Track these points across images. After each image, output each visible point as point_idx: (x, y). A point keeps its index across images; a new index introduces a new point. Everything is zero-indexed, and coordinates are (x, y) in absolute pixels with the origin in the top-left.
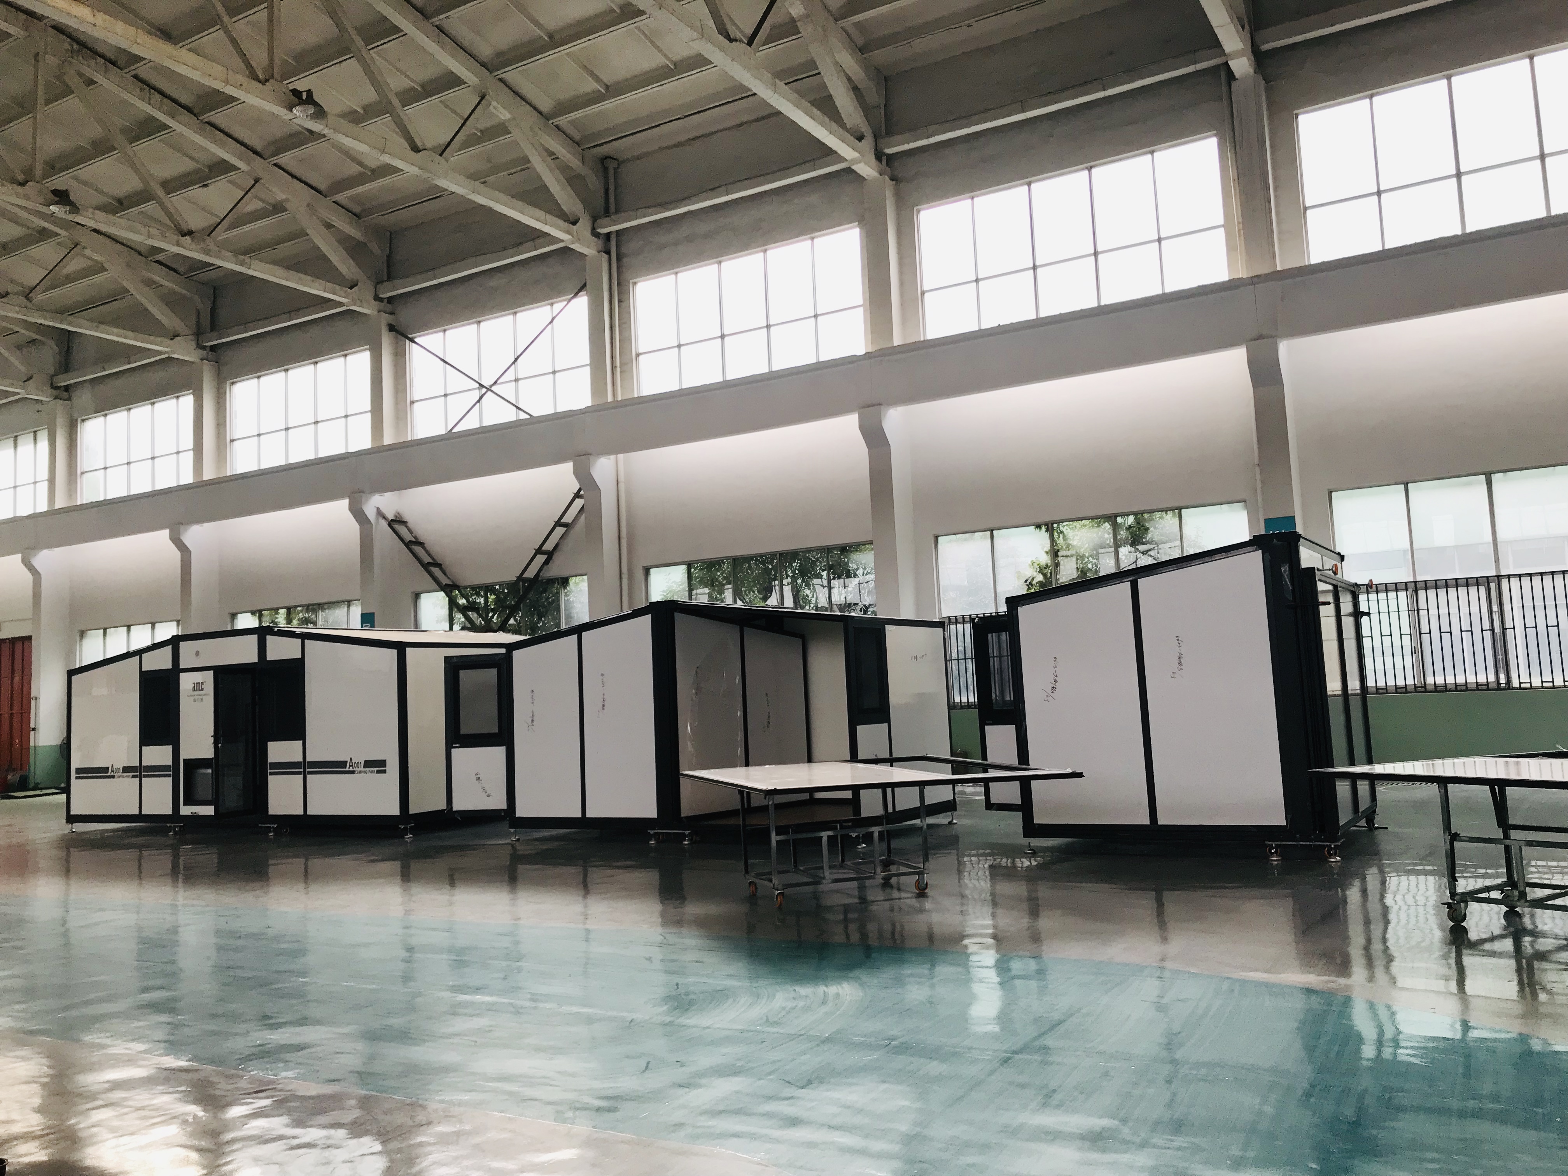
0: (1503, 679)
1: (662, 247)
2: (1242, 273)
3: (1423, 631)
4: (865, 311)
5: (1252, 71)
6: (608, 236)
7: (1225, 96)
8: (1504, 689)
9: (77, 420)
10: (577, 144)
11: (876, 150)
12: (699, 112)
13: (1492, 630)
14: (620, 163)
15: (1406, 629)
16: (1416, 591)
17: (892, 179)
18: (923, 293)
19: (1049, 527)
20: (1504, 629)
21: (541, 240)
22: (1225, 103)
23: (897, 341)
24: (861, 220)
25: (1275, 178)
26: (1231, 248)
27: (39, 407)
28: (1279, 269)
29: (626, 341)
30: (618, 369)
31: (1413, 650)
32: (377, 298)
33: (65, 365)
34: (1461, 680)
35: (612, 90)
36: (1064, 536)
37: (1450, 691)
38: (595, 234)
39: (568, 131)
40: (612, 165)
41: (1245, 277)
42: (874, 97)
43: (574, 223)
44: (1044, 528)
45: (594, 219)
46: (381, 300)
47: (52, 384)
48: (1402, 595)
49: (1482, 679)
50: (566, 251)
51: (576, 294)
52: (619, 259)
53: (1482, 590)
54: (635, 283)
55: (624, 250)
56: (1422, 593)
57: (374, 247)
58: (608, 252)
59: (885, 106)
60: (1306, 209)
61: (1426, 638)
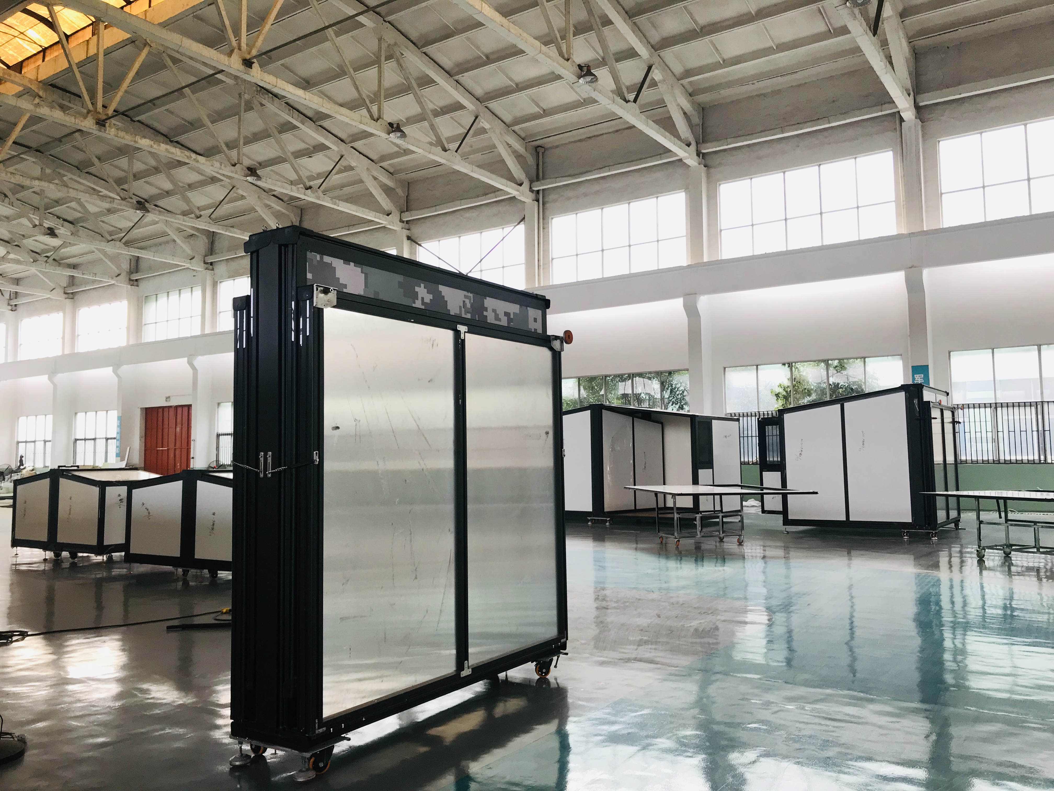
0: (1042, 458)
1: (569, 199)
2: (904, 231)
3: (999, 430)
4: (687, 239)
5: (914, 117)
6: (538, 192)
7: (898, 129)
8: (1043, 463)
9: (217, 282)
10: (523, 139)
11: (697, 150)
12: (595, 125)
13: (1038, 431)
14: (546, 149)
15: (989, 429)
16: (996, 408)
17: (705, 166)
18: (721, 231)
19: (790, 365)
20: (1044, 431)
21: (499, 193)
22: (898, 133)
23: (706, 259)
24: (686, 189)
25: (925, 177)
26: (898, 214)
27: (195, 273)
28: (925, 229)
29: (546, 251)
30: (542, 267)
31: (993, 440)
32: (401, 221)
33: (211, 250)
34: (1019, 458)
35: (546, 113)
36: (798, 370)
37: (1013, 463)
38: (531, 190)
39: (519, 133)
40: (541, 150)
41: (906, 233)
42: (696, 120)
43: (521, 185)
44: (787, 365)
45: (531, 182)
46: (403, 222)
47: (204, 261)
48: (988, 410)
49: (1031, 458)
50: (513, 199)
51: (519, 223)
52: (544, 204)
53: (1033, 409)
54: (552, 218)
55: (546, 200)
56: (999, 410)
57: (400, 191)
58: (538, 201)
59: (702, 124)
60: (942, 194)
61: (1000, 434)
